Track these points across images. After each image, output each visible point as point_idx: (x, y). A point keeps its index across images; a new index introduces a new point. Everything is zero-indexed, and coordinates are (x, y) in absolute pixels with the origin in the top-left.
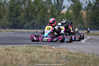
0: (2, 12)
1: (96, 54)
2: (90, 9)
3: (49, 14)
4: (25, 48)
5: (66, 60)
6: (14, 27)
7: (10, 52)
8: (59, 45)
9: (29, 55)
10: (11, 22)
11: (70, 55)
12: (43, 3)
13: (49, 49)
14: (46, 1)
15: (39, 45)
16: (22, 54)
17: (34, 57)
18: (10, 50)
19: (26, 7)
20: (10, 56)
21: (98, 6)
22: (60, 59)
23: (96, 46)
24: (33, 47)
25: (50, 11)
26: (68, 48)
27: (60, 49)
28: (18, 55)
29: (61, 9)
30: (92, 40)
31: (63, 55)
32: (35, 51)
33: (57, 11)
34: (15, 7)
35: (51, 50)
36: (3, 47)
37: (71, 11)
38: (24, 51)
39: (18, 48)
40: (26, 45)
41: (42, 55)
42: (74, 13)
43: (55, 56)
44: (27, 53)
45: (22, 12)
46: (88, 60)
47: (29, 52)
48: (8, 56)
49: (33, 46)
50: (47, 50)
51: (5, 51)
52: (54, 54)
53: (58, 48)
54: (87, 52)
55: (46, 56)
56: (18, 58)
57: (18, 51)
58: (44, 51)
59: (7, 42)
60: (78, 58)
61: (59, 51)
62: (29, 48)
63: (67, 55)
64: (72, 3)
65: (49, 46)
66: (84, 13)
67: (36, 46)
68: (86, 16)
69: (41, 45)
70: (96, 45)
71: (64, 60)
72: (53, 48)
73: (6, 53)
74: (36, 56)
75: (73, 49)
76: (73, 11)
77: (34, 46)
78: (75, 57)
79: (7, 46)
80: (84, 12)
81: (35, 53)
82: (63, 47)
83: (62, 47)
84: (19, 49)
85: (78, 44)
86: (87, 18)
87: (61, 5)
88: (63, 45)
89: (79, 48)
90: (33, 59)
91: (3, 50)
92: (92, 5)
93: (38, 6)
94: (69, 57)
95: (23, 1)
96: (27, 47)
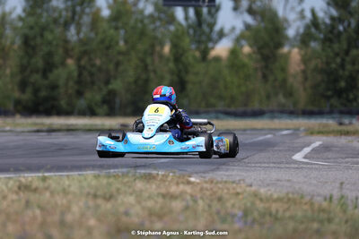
1: (352, 201)
2: (315, 39)
3: (168, 60)
4: (94, 182)
5: (246, 223)
7: (37, 195)
8: (213, 170)
9: (109, 206)
10: (29, 90)
11: (260, 206)
12: (142, 21)
13: (178, 184)
14: (156, 15)
15: (143, 171)
16: (81, 204)
17: (126, 214)
18: (35, 190)
19: (82, 35)
20: (38, 212)
21: (344, 29)
22: (224, 220)
23: (350, 171)
24: (120, 179)
25: (171, 50)
26: (247, 180)
27: (221, 183)
28: (68, 208)
29: (210, 39)
30: (329, 151)
31: (233, 206)
32: (131, 194)
33: (196, 49)
34: (42, 36)
35: (188, 189)
36: (10, 178)
37: (247, 49)
38: (88, 194)
39: (67, 183)
40: (96, 172)
41: (158, 206)
42: (259, 57)
43: (204, 210)
44: (100, 201)
45: (67, 53)
46: (326, 223)
47: (108, 196)
48: (29, 213)
49: (120, 174)
50: (174, 189)
51: (17, 193)
52: (201, 202)
53: (212, 182)
54: (319, 195)
55: (171, 211)
56: (69, 218)
57: (65, 192)
58: (163, 191)
59: (21, 161)
60: (288, 214)
61: (215, 189)
62: (105, 181)
63: (249, 204)
64: (249, 19)
65: (177, 175)
66: (294, 54)
67: (130, 175)
68: (302, 67)
69: (148, 171)
70: (348, 168)
71: (237, 226)
72: (192, 179)
73: (23, 202)
74: (132, 211)
75: (268, 185)
76: (255, 49)
77: (124, 175)
78: (277, 211)
79: (24, 177)
80: (296, 51)
81: (131, 199)
82: (228, 176)
83: (225, 179)
84: (69, 186)
85: (282, 166)
86: (304, 72)
87: (211, 26)
88: (227, 170)
89: (289, 181)
90: (124, 219)
91: (10, 190)
92: (323, 27)
93: (125, 30)
94: (256, 214)
96: (97, 177)
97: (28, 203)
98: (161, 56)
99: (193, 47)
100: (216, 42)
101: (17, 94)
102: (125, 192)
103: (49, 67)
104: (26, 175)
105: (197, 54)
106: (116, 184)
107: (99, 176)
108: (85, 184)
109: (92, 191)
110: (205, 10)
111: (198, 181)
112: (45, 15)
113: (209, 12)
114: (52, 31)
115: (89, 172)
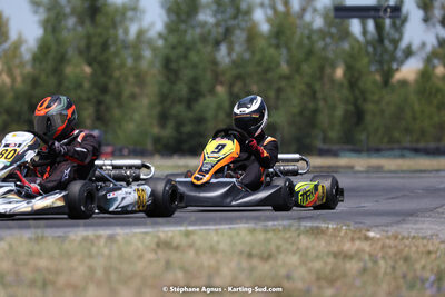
0: (132, 79)
3: (341, 85)
4: (248, 238)
5: (439, 289)
6: (186, 146)
7: (179, 254)
8: (398, 222)
9: (265, 268)
10: (171, 124)
12: (309, 37)
13: (353, 240)
14: (326, 29)
15: (309, 224)
16: (233, 264)
17: (288, 277)
18: (177, 248)
19: (234, 56)
20: (180, 274)
22: (411, 287)
24: (281, 234)
25: (345, 74)
26: (441, 236)
27: (408, 239)
28: (217, 271)
29: (394, 58)
31: (423, 268)
32: (294, 253)
33: (377, 71)
34: (185, 57)
35: (366, 246)
36: (146, 233)
37: (440, 70)
38: (241, 252)
39: (215, 238)
40: (251, 225)
41: (328, 268)
43: (385, 273)
44: (255, 262)
45: (217, 78)
47: (266, 255)
48: (170, 277)
49: (281, 228)
50: (347, 246)
51: (156, 253)
52: (382, 263)
53: (396, 238)
55: (345, 275)
57: (213, 250)
58: (335, 249)
61: (400, 247)
62: (261, 236)
63: (443, 266)
65: (352, 228)
67: (293, 229)
69: (315, 224)
71: (429, 293)
72: (371, 234)
73: (162, 263)
74: (296, 275)
77: (286, 229)
79: (164, 232)
82: (416, 229)
83: (413, 234)
87: (396, 43)
88: (416, 222)
91: (146, 247)
93: (289, 49)
95: (221, 30)
96: (252, 231)
97: (168, 265)
98: (332, 81)
99: (373, 68)
100: (401, 63)
101: (156, 130)
102: (287, 250)
103: (194, 96)
104: (166, 229)
105: (378, 77)
106: (275, 240)
107: (254, 230)
108: (237, 240)
109: (247, 250)
110: (388, 22)
111: (378, 236)
112: (190, 32)
113: (394, 25)
114: (198, 52)
115: (241, 225)
